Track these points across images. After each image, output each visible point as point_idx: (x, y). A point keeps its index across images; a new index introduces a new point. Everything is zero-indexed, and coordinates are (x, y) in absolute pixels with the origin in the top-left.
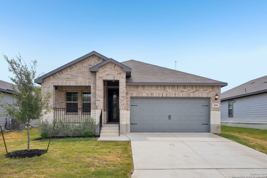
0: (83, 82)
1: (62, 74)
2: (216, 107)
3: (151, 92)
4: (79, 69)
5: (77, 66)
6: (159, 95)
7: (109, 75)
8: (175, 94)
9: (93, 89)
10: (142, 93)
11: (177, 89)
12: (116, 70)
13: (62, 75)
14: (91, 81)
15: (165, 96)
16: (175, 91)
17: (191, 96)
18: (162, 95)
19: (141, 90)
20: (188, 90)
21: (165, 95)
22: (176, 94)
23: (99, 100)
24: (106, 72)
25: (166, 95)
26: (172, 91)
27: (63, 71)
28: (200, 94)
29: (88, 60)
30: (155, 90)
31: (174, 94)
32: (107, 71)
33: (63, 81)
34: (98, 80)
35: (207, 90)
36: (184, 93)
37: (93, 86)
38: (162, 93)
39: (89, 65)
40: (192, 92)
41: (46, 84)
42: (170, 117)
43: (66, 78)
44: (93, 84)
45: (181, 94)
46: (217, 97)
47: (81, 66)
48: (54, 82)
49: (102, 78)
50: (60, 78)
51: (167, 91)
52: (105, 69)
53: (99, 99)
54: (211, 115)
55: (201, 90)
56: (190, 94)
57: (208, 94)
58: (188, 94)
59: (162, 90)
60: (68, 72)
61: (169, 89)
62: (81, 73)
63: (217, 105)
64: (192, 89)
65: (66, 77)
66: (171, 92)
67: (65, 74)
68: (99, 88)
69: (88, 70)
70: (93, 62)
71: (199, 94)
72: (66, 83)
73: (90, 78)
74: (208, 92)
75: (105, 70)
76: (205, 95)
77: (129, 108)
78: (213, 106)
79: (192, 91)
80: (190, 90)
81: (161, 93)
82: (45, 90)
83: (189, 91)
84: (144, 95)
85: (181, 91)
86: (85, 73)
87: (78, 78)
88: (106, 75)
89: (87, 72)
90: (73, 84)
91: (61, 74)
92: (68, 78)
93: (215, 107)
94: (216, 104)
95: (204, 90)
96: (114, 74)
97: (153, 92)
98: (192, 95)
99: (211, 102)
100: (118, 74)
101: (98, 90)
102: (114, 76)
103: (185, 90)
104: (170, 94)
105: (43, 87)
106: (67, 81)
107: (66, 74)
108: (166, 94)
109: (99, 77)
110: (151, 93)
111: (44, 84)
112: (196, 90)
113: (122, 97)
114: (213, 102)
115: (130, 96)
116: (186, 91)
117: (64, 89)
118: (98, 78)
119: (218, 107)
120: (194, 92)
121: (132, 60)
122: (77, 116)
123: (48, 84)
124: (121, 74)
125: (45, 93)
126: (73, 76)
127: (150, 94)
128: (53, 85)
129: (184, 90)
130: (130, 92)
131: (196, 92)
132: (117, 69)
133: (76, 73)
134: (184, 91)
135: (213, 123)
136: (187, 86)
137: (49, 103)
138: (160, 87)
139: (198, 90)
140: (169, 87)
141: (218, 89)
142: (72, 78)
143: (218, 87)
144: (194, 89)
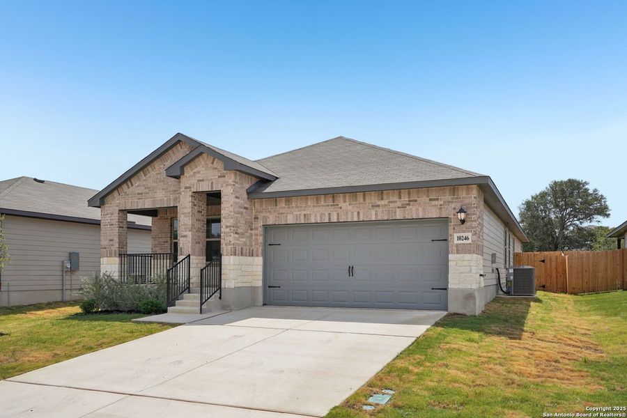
0: (166, 198)
1: (132, 185)
2: (465, 242)
3: (305, 212)
4: (158, 174)
5: (154, 168)
6: (321, 218)
7: (203, 180)
8: (358, 213)
10: (286, 216)
11: (362, 201)
12: (216, 168)
13: (131, 189)
15: (334, 219)
16: (357, 207)
17: (398, 217)
18: (330, 219)
19: (284, 208)
20: (389, 202)
21: (336, 217)
22: (361, 215)
23: (185, 236)
24: (197, 175)
25: (338, 219)
26: (350, 207)
27: (133, 180)
28: (420, 209)
30: (314, 206)
31: (355, 214)
32: (199, 172)
33: (133, 199)
34: (183, 193)
35: (437, 199)
36: (379, 210)
38: (329, 214)
40: (399, 207)
42: (351, 270)
43: (139, 194)
45: (373, 212)
46: (462, 216)
47: (162, 166)
48: (120, 203)
49: (190, 188)
50: (128, 195)
51: (341, 208)
52: (197, 167)
53: (185, 233)
54: (450, 263)
55: (423, 199)
56: (395, 212)
57: (441, 208)
58: (389, 211)
59: (328, 205)
60: (140, 180)
61: (345, 202)
62: (162, 181)
63: (467, 238)
64: (400, 198)
65: (137, 192)
66: (348, 210)
67: (136, 185)
68: (185, 211)
71: (417, 209)
73: (175, 191)
74: (442, 202)
75: (196, 170)
76: (433, 213)
77: (260, 251)
78: (456, 242)
79: (399, 204)
80: (396, 202)
81: (327, 214)
82: (107, 220)
83: (392, 205)
84: (291, 219)
85: (372, 206)
87: (156, 193)
88: (199, 181)
91: (130, 186)
93: (460, 244)
94: (464, 235)
95: (431, 200)
96: (212, 178)
97: (309, 213)
98: (399, 215)
99: (451, 231)
100: (219, 177)
101: (183, 214)
102: (212, 182)
103: (382, 203)
104: (347, 213)
105: (104, 215)
106: (140, 199)
107: (138, 186)
108: (338, 214)
109: (186, 188)
110: (305, 215)
111: (105, 209)
112: (409, 201)
113: (227, 227)
114: (454, 229)
115: (262, 224)
116: (385, 205)
117: (168, 215)
118: (183, 189)
119: (470, 241)
120: (403, 207)
121: (340, 138)
123: (111, 209)
124: (224, 176)
125: (106, 225)
126: (148, 188)
127: (302, 217)
128: (118, 208)
129: (378, 203)
130: (262, 215)
131: (409, 205)
132: (219, 167)
133: (154, 182)
134: (378, 206)
135: (457, 287)
136: (388, 193)
137: (113, 245)
138: (325, 198)
139: (416, 201)
140: (345, 197)
141: (468, 194)
142: (147, 193)
143: (468, 189)
144: (405, 199)
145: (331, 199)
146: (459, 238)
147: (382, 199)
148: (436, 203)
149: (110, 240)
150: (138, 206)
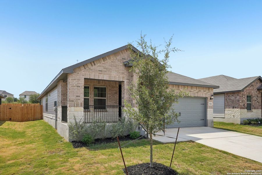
0: (117, 76)
1: (95, 65)
4: (113, 62)
5: (110, 58)
9: (127, 85)
11: (187, 89)
13: (94, 67)
14: (125, 76)
17: (196, 96)
26: (183, 91)
27: (95, 62)
29: (122, 53)
33: (95, 73)
36: (191, 93)
37: (127, 82)
39: (122, 59)
41: (75, 76)
42: (180, 114)
43: (99, 71)
44: (127, 79)
47: (115, 58)
48: (85, 74)
50: (92, 70)
55: (202, 91)
56: (195, 94)
57: (206, 94)
59: (177, 89)
60: (101, 63)
61: (182, 88)
62: (115, 66)
63: (211, 104)
64: (197, 89)
65: (98, 69)
67: (98, 65)
69: (122, 64)
70: (127, 56)
71: (201, 94)
72: (99, 76)
73: (123, 73)
78: (209, 105)
82: (74, 83)
83: (195, 92)
85: (189, 91)
86: (119, 67)
87: (111, 72)
89: (121, 66)
90: (106, 78)
91: (93, 65)
92: (101, 71)
94: (211, 103)
105: (72, 80)
106: (100, 74)
111: (73, 76)
114: (209, 101)
116: (193, 91)
122: (89, 113)
123: (78, 76)
125: (74, 86)
126: (106, 68)
128: (84, 77)
133: (109, 66)
134: (191, 91)
135: (209, 119)
136: (189, 87)
137: (79, 99)
138: (176, 86)
139: (200, 91)
140: (182, 87)
141: (212, 91)
142: (105, 71)
143: (212, 89)
144: (198, 90)
145: (177, 87)
146: (210, 104)
147: (192, 89)
148: (205, 92)
149: (77, 96)
150: (99, 78)
